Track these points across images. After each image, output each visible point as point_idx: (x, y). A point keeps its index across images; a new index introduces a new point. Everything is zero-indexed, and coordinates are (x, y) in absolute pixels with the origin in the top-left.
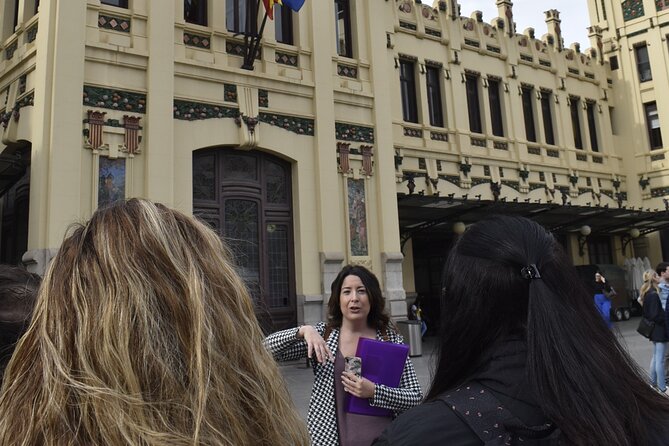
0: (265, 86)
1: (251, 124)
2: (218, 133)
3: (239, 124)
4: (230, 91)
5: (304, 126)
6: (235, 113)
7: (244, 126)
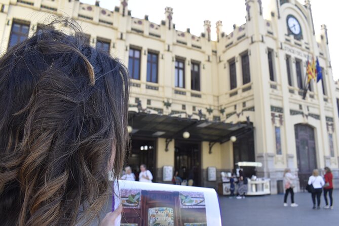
0: (309, 105)
1: (307, 116)
2: (299, 119)
3: (303, 116)
4: (301, 107)
5: (317, 117)
6: (302, 113)
7: (305, 117)
